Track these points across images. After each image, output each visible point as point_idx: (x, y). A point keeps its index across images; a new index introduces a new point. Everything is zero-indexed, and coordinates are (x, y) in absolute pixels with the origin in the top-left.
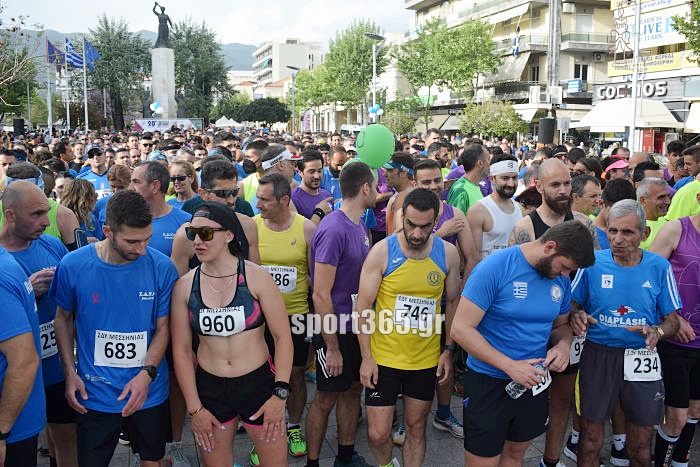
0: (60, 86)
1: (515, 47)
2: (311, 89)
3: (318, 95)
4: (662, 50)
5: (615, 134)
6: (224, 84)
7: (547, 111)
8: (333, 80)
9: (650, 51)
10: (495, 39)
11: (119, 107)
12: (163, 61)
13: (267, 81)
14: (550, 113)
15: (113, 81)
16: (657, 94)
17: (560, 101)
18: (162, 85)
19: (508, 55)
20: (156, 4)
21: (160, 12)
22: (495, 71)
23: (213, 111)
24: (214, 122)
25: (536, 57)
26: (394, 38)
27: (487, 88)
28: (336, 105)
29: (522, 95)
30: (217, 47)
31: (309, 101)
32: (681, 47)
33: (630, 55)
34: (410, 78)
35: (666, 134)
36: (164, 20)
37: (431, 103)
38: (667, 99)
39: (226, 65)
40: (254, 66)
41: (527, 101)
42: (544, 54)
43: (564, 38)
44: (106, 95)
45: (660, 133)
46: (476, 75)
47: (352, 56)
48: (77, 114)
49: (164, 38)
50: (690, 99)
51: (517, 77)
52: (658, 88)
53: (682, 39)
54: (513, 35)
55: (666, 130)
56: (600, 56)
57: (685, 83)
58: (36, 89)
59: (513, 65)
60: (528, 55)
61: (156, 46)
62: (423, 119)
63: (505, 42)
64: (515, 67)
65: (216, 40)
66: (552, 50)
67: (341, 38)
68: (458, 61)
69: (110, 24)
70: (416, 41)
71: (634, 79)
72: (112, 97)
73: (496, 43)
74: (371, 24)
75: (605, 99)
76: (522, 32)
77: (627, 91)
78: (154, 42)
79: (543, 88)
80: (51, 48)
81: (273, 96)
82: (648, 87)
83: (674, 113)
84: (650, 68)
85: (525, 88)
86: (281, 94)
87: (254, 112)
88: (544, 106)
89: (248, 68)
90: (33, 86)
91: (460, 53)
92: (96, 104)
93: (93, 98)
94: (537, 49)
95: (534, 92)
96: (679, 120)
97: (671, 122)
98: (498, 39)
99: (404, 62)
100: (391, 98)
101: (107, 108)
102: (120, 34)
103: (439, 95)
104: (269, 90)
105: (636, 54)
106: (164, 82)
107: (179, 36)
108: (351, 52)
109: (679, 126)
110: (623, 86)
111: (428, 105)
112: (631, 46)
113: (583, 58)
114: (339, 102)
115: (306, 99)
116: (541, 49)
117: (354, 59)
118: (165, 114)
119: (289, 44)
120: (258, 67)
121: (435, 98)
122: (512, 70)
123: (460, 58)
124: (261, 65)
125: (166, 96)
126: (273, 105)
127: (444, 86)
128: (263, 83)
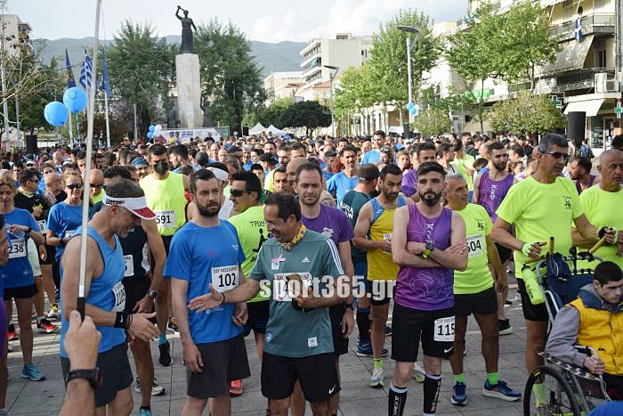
1: (577, 30)
3: (366, 96)
6: (257, 88)
7: (616, 100)
8: (379, 77)
10: (554, 23)
11: (146, 119)
12: (188, 66)
13: (316, 81)
14: (618, 102)
15: (137, 91)
18: (187, 93)
19: (569, 40)
20: (179, 7)
22: (553, 59)
25: (602, 40)
26: (441, 29)
27: (547, 78)
28: (385, 105)
29: (586, 84)
31: (358, 102)
34: (460, 72)
36: (187, 23)
37: (484, 99)
39: (258, 67)
40: (302, 65)
41: (592, 91)
42: (610, 36)
46: (531, 64)
47: (397, 52)
51: (579, 64)
54: (576, 17)
59: (574, 52)
60: (589, 41)
61: (180, 53)
62: (477, 117)
63: (565, 25)
64: (576, 52)
66: (620, 31)
67: (385, 31)
68: (511, 51)
70: (464, 31)
73: (556, 28)
74: (419, 15)
76: (584, 14)
79: (611, 75)
85: (589, 76)
86: (324, 96)
87: (293, 118)
88: (612, 96)
91: (510, 41)
94: (602, 31)
95: (601, 79)
98: (559, 22)
99: (452, 55)
100: (445, 94)
102: (145, 40)
103: (496, 88)
104: (318, 92)
106: (189, 90)
108: (396, 46)
111: (482, 100)
114: (388, 102)
115: (354, 101)
116: (607, 31)
117: (400, 53)
118: (190, 124)
119: (341, 41)
120: (307, 67)
121: (492, 92)
122: (574, 57)
123: (510, 47)
124: (309, 64)
125: (191, 104)
126: (313, 109)
127: (499, 78)
128: (312, 84)
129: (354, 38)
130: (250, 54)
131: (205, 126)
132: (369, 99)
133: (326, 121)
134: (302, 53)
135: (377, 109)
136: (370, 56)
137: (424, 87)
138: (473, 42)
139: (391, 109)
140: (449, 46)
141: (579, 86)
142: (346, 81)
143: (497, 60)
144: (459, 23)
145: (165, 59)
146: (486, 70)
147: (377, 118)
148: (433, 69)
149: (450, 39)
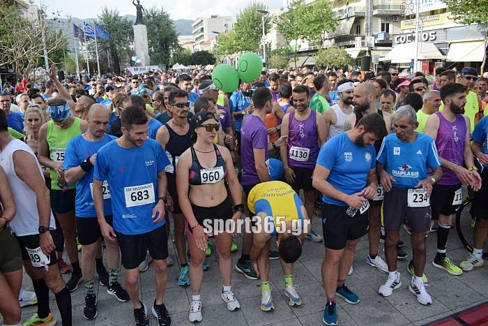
0: (83, 51)
1: (346, 14)
2: (227, 44)
3: (231, 48)
4: (433, 13)
5: (406, 64)
6: (177, 44)
7: (366, 51)
8: (240, 38)
9: (426, 14)
10: (333, 10)
11: (117, 61)
12: (140, 32)
13: (201, 41)
14: (367, 53)
15: (113, 46)
16: (430, 39)
17: (373, 46)
18: (140, 47)
19: (342, 19)
21: (137, 3)
22: (334, 29)
23: (171, 61)
24: (171, 66)
25: (359, 19)
26: (274, 12)
27: (330, 39)
29: (351, 43)
30: (171, 23)
32: (444, 11)
33: (414, 17)
34: (285, 35)
35: (436, 63)
36: (139, 8)
37: (297, 49)
38: (436, 42)
39: (177, 33)
40: (193, 32)
41: (354, 46)
42: (363, 17)
43: (375, 8)
44: (109, 55)
45: (432, 62)
46: (323, 32)
48: (93, 66)
49: (140, 19)
50: (449, 42)
51: (347, 32)
52: (431, 36)
53: (444, 6)
54: (345, 7)
55: (436, 60)
56: (396, 18)
57: (447, 32)
58: (69, 54)
59: (345, 25)
60: (353, 19)
61: (136, 24)
62: (293, 59)
63: (340, 11)
64: (346, 26)
65: (170, 18)
66: (368, 15)
67: (243, 13)
68: (313, 24)
69: (109, 13)
70: (287, 13)
71: (416, 31)
72: (112, 55)
73: (335, 13)
75: (400, 43)
76: (350, 5)
77: (412, 38)
78: (135, 21)
79: (363, 38)
80: (76, 28)
81: (205, 50)
82: (425, 35)
83: (440, 51)
84: (426, 24)
85: (352, 38)
86: (210, 48)
87: (195, 59)
88: (364, 49)
89: (190, 34)
90: (67, 51)
91: (313, 19)
92: (104, 60)
93: (101, 56)
94: (359, 15)
95: (358, 40)
96: (443, 54)
97: (438, 55)
98: (336, 10)
99: (281, 26)
100: (274, 47)
101: (110, 62)
102: (115, 18)
103: (302, 45)
104: (202, 46)
105: (417, 16)
106: (142, 45)
107: (149, 17)
108: (249, 21)
109: (443, 58)
110: (410, 35)
112: (415, 12)
113: (386, 19)
114: (243, 52)
115: (225, 50)
116: (361, 15)
117: (251, 25)
119: (213, 19)
120: (195, 33)
122: (345, 28)
123: (313, 22)
124: (197, 31)
125: (143, 53)
126: (205, 55)
127: (305, 39)
128: (199, 42)
129: (221, 17)
130: (173, 26)
132: (233, 50)
134: (193, 26)
136: (235, 27)
137: (263, 44)
141: (347, 43)
143: (306, 28)
146: (298, 34)
149: (280, 17)
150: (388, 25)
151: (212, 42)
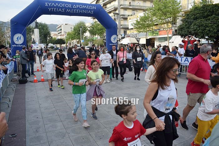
2: (71, 36)
6: (50, 36)
8: (75, 34)
13: (61, 34)
17: (121, 38)
23: (48, 42)
34: (91, 34)
36: (36, 23)
43: (121, 25)
49: (37, 27)
61: (35, 29)
67: (76, 25)
70: (92, 26)
81: (62, 38)
87: (57, 42)
99: (89, 31)
100: (88, 38)
106: (37, 36)
111: (95, 39)
113: (125, 29)
114: (77, 39)
115: (70, 39)
118: (37, 43)
119: (66, 25)
120: (58, 31)
121: (97, 38)
125: (38, 39)
127: (98, 36)
128: (59, 35)
129: (69, 25)
130: (49, 29)
131: (40, 43)
132: (73, 39)
133: (64, 43)
134: (57, 27)
135: (75, 41)
136: (73, 30)
137: (84, 37)
138: (93, 29)
139: (77, 41)
140: (89, 29)
142: (68, 34)
144: (91, 24)
145: (30, 29)
146: (96, 34)
147: (74, 43)
148: (86, 33)
149: (89, 28)
150: (126, 31)
151: (65, 35)
